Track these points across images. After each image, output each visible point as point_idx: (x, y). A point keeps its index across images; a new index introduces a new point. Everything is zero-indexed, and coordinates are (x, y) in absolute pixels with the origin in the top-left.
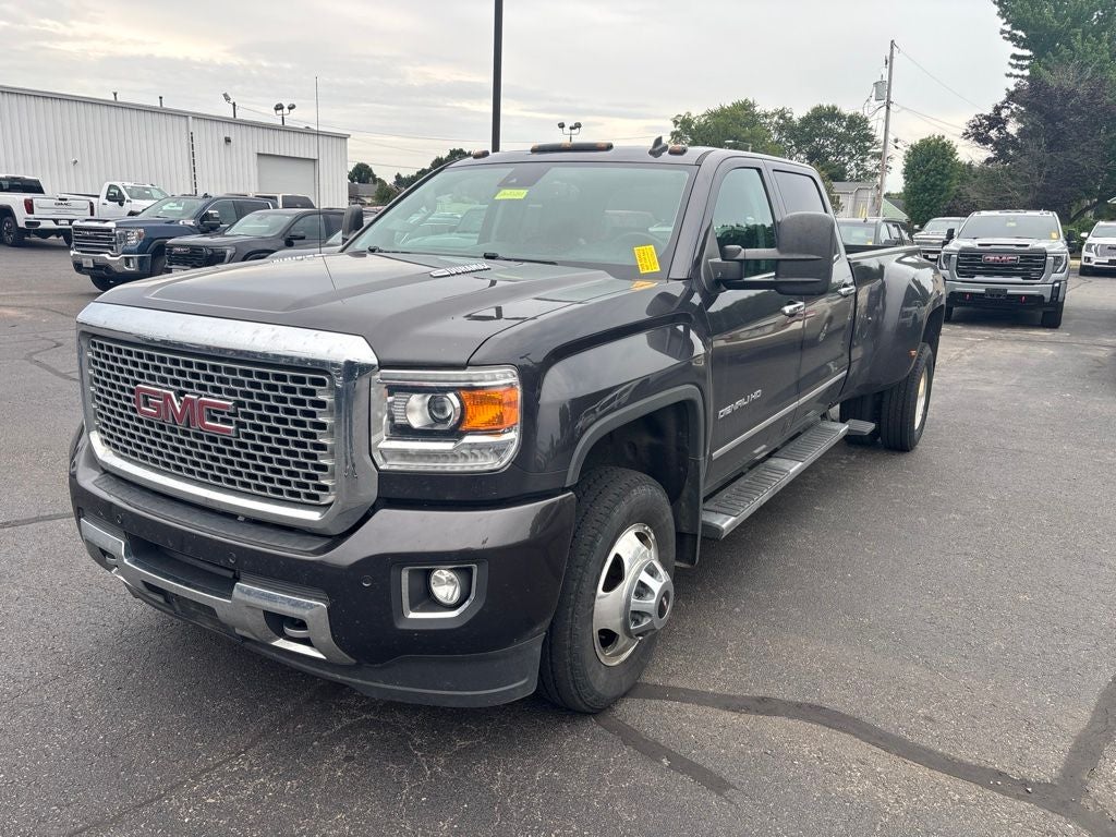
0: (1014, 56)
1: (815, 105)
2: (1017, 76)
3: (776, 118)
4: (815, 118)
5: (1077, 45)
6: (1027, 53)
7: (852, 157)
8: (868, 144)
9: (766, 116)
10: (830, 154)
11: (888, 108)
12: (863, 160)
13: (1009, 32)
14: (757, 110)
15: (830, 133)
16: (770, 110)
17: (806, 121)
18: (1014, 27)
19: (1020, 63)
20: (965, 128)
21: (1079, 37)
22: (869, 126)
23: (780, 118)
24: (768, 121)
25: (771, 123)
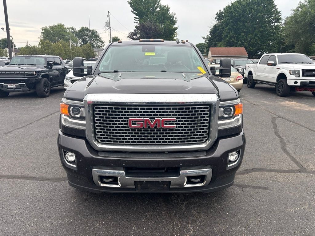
0: (135, 18)
1: (82, 27)
2: (136, 23)
3: (71, 29)
4: (82, 30)
5: (149, 16)
6: (138, 17)
7: (94, 42)
8: (98, 38)
9: (68, 29)
10: (88, 41)
11: (110, 29)
12: (97, 42)
13: (133, 11)
14: (65, 27)
15: (87, 35)
16: (69, 27)
17: (80, 31)
18: (134, 10)
19: (137, 19)
20: (128, 35)
21: (149, 14)
22: (98, 33)
23: (72, 30)
24: (69, 30)
25: (69, 31)
